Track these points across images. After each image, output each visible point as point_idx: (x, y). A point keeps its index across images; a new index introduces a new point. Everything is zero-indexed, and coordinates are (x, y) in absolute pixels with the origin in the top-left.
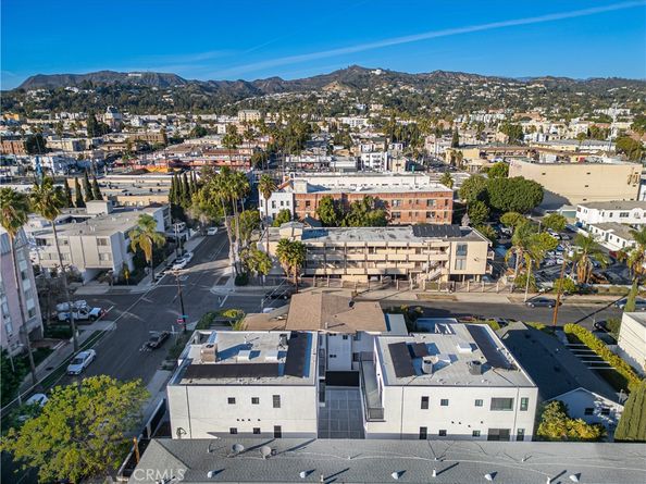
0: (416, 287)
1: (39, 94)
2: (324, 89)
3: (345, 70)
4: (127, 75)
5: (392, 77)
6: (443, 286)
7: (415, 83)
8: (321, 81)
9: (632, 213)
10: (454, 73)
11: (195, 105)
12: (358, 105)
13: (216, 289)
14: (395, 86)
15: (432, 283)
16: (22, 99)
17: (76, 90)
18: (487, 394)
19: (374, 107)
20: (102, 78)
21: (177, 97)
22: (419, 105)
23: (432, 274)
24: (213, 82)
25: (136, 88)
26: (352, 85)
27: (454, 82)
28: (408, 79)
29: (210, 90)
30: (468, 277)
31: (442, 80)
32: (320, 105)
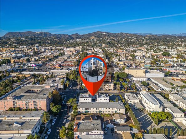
0: (104, 90)
1: (14, 40)
2: (90, 38)
3: (96, 32)
4: (35, 32)
5: (109, 35)
6: (108, 90)
7: (115, 36)
8: (89, 35)
9: (141, 79)
10: (125, 33)
11: (56, 43)
12: (99, 44)
13: (77, 91)
14: (109, 37)
15: (106, 90)
16: (10, 41)
17: (24, 39)
18: (105, 99)
19: (103, 45)
20: (28, 33)
21: (51, 40)
22: (115, 44)
23: (106, 89)
24: (59, 35)
25: (40, 38)
26: (98, 37)
27: (125, 36)
28: (113, 35)
29: (59, 38)
30: (111, 89)
31: (122, 36)
32: (89, 44)
